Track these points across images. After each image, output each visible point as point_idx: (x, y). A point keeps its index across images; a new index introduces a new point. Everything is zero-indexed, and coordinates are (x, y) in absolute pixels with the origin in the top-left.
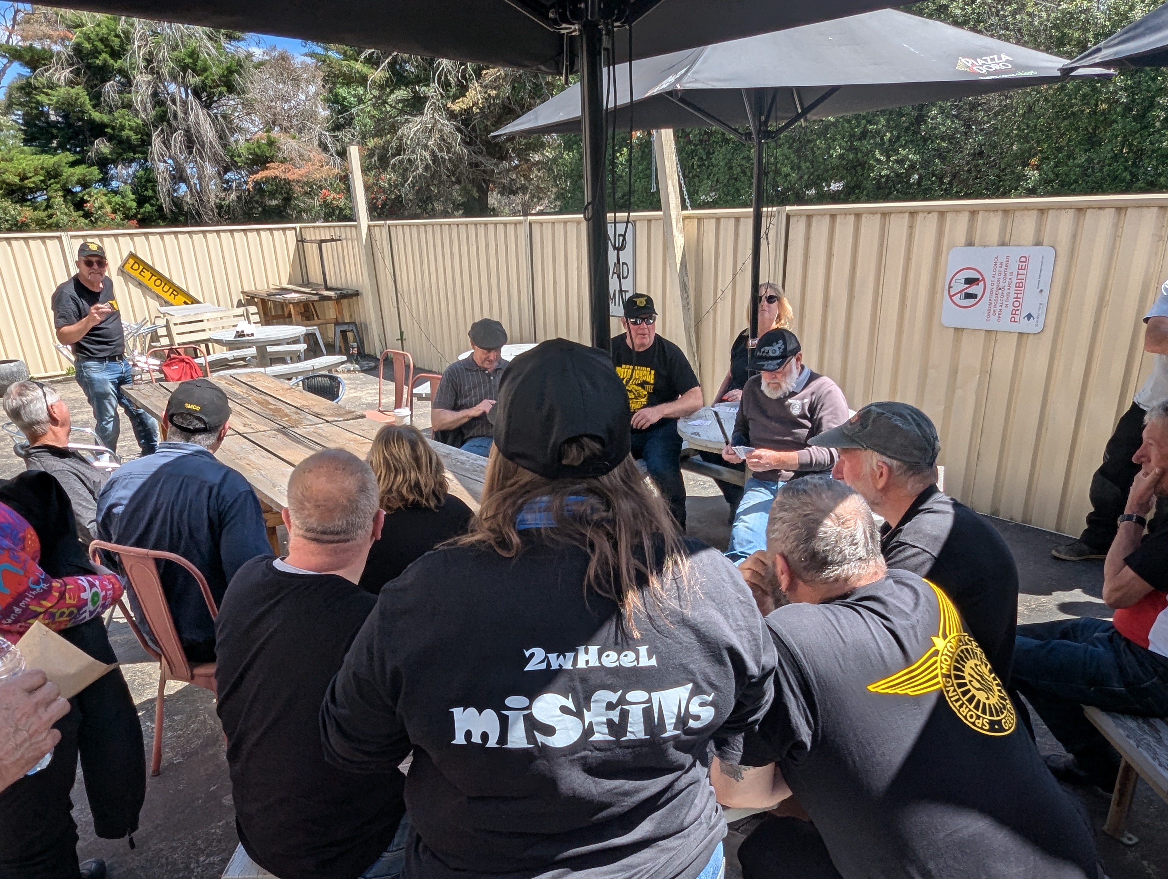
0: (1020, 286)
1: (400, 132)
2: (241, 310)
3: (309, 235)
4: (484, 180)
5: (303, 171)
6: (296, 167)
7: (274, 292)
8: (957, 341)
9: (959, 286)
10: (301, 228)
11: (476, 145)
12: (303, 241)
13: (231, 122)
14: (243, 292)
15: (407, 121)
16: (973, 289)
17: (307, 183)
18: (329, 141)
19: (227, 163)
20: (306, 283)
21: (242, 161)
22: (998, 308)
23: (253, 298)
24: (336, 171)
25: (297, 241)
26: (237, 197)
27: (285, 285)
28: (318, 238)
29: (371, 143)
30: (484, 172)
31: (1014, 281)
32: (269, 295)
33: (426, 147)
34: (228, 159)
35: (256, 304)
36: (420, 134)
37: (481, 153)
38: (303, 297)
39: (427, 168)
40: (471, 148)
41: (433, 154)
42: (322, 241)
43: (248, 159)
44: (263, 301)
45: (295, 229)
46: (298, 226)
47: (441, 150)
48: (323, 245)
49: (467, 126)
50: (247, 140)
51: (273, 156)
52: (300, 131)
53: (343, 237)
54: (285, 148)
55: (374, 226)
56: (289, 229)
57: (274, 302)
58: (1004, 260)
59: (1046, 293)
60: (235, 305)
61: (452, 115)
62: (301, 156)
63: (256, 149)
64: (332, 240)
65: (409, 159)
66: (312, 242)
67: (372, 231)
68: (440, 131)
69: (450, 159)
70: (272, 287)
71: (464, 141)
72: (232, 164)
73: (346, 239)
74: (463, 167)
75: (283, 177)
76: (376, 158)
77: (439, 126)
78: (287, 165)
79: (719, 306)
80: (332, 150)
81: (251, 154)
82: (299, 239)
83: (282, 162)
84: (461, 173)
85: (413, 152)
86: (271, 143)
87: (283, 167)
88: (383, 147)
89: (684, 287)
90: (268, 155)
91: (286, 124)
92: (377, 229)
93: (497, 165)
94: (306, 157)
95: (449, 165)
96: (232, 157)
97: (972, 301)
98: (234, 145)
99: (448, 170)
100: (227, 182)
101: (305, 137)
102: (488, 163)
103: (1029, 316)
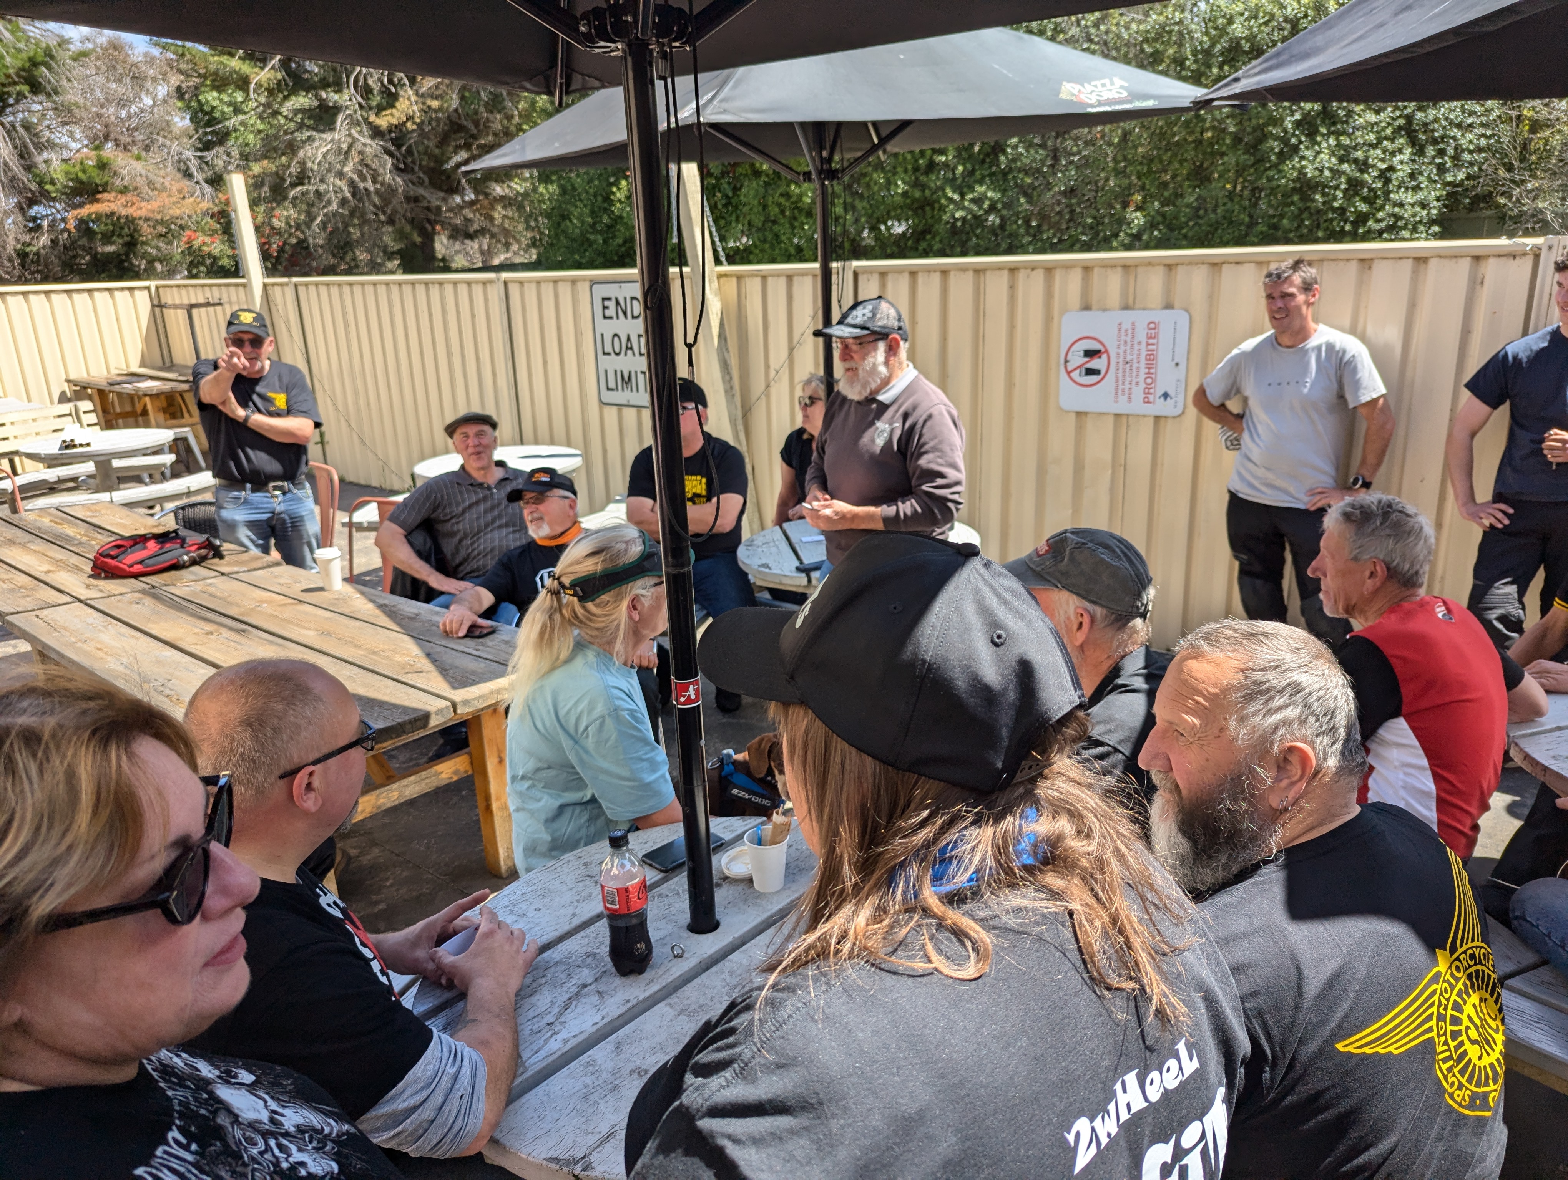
0: (1151, 359)
1: (301, 153)
2: (67, 408)
3: (169, 297)
4: (429, 221)
5: (155, 205)
6: (144, 200)
7: (119, 379)
8: (1080, 429)
9: (1076, 359)
10: (157, 288)
11: (412, 171)
12: (161, 306)
13: (36, 135)
14: (68, 381)
15: (310, 139)
16: (1094, 364)
17: (161, 222)
18: (193, 165)
19: (33, 192)
20: (171, 366)
21: (57, 191)
22: (1127, 386)
23: (85, 388)
24: (205, 205)
25: (153, 306)
26: (52, 241)
27: (135, 368)
28: (186, 302)
29: (256, 168)
30: (428, 209)
31: (1144, 353)
32: (111, 384)
33: (340, 175)
34: (33, 186)
35: (90, 398)
36: (330, 158)
37: (421, 183)
38: (167, 386)
39: (343, 202)
40: (407, 177)
41: (352, 183)
42: (192, 306)
43: (66, 187)
44: (101, 393)
45: (148, 288)
46: (153, 284)
47: (363, 178)
48: (195, 311)
49: (399, 147)
50: (65, 161)
51: (106, 184)
52: (147, 148)
53: (225, 299)
54: (125, 172)
55: (273, 285)
56: (140, 288)
57: (119, 394)
58: (1129, 326)
59: (1183, 366)
60: (56, 399)
61: (376, 133)
62: (150, 184)
63: (80, 174)
64: (208, 304)
65: (317, 191)
66: (176, 307)
67: (270, 292)
68: (361, 153)
69: (377, 192)
70: (114, 371)
71: (396, 167)
72: (42, 195)
73: (230, 303)
74: (398, 203)
75: (124, 213)
76: (266, 188)
77: (359, 147)
78: (129, 196)
79: (773, 391)
80: (199, 176)
81: (72, 180)
82: (156, 302)
83: (121, 192)
84: (395, 211)
85: (322, 181)
86: (102, 165)
87: (123, 199)
88: (277, 173)
89: (725, 366)
90: (98, 181)
91: (125, 139)
92: (277, 290)
93: (445, 200)
94: (158, 186)
95: (377, 200)
96: (40, 184)
97: (1094, 379)
98: (42, 167)
99: (375, 206)
100: (34, 219)
101: (155, 157)
102: (434, 198)
103: (1166, 396)
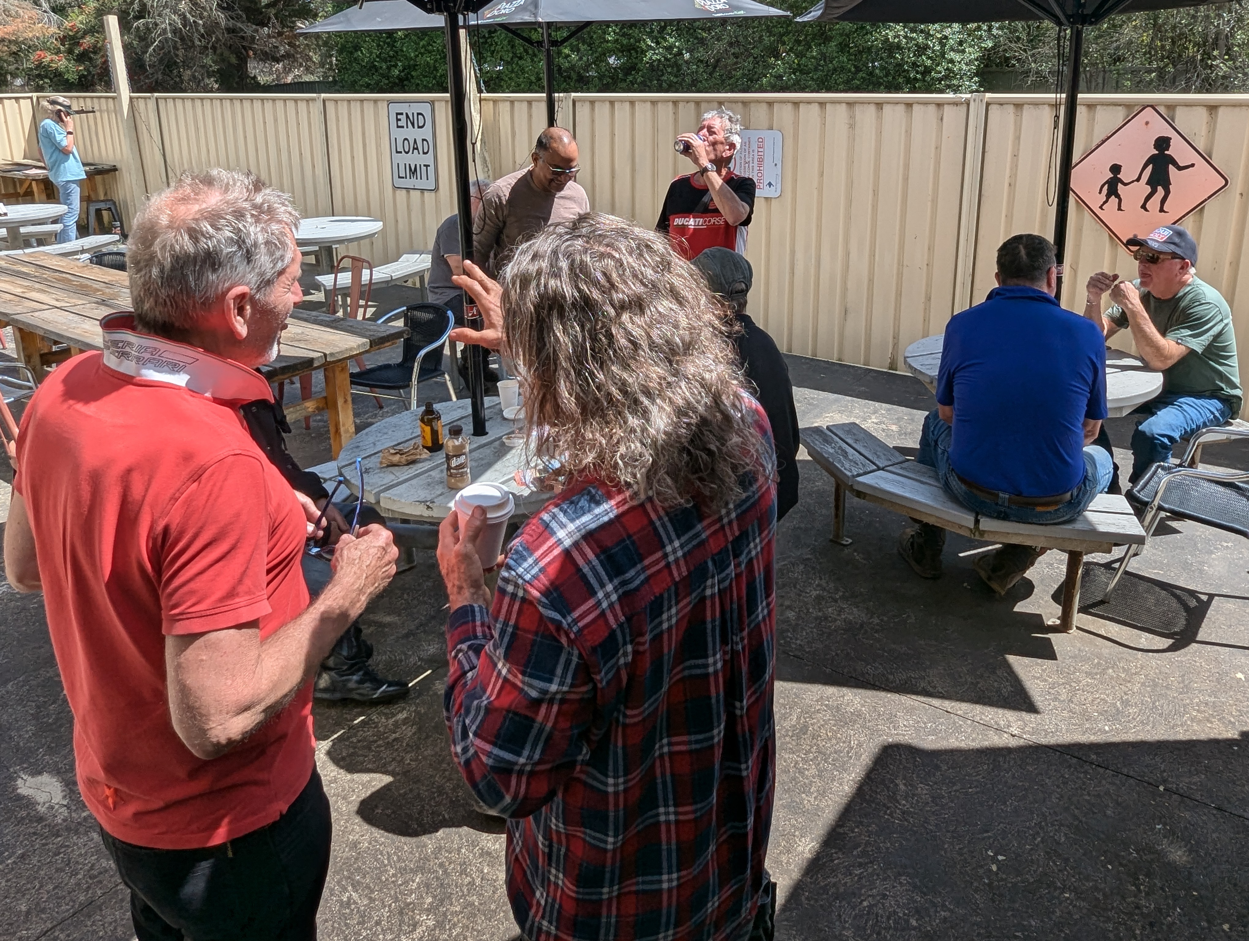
4: (244, 48)
11: (233, 9)
24: (53, 29)
27: (22, 160)
30: (244, 38)
37: (239, 18)
40: (229, 14)
45: (31, 98)
53: (96, 108)
55: (138, 98)
56: (23, 98)
64: (82, 112)
67: (135, 103)
70: (5, 162)
73: (101, 111)
74: (220, 33)
80: (46, 6)
92: (141, 102)
93: (258, 31)
102: (249, 30)
